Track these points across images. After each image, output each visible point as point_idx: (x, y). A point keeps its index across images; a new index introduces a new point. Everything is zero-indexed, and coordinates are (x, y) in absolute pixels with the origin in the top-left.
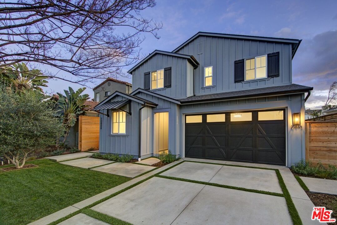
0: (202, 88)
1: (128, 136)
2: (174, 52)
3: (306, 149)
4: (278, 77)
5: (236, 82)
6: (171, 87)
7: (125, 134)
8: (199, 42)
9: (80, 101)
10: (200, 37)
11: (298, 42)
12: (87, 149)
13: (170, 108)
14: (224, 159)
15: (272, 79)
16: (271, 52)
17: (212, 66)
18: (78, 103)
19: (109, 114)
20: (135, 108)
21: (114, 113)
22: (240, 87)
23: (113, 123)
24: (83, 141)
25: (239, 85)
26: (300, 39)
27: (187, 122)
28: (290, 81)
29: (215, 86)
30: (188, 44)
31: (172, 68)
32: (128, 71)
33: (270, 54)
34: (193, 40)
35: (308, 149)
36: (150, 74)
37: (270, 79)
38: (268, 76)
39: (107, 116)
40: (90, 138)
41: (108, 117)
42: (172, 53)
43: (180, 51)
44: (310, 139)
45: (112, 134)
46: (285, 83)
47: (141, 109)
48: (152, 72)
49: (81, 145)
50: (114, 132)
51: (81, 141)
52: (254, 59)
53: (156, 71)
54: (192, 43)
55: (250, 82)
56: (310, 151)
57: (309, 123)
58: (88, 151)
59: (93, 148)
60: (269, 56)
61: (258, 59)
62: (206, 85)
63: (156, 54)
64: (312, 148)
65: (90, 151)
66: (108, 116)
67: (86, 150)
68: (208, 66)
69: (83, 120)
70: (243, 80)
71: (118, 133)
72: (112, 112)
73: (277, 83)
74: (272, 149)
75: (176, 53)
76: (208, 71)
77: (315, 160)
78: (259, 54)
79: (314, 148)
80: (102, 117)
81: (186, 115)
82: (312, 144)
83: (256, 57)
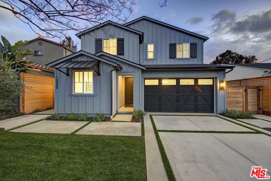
0: (146, 59)
1: (96, 96)
2: (125, 25)
3: (226, 103)
4: (196, 58)
5: (170, 58)
6: (124, 55)
7: (93, 94)
8: (143, 24)
9: (20, 56)
10: (144, 20)
11: (207, 39)
12: (31, 111)
13: (135, 72)
14: (176, 111)
15: (193, 59)
16: (192, 42)
17: (154, 44)
18: (18, 58)
19: (69, 74)
20: (104, 69)
21: (76, 73)
22: (172, 62)
23: (74, 83)
24: (26, 102)
25: (172, 60)
26: (208, 37)
27: (145, 84)
28: (202, 62)
29: (156, 59)
30: (134, 23)
31: (124, 39)
32: (76, 34)
33: (192, 43)
34: (139, 21)
35: (227, 102)
36: (102, 40)
37: (191, 59)
38: (191, 57)
39: (66, 75)
40: (34, 98)
41: (67, 77)
42: (123, 25)
43: (131, 25)
44: (228, 96)
45: (73, 94)
46: (200, 63)
47: (112, 71)
48: (103, 40)
49: (24, 107)
50: (75, 92)
51: (23, 102)
52: (182, 45)
53: (109, 39)
54: (138, 23)
55: (179, 59)
56: (228, 103)
57: (228, 87)
58: (33, 113)
59: (39, 109)
60: (191, 44)
61: (184, 45)
62: (149, 58)
63: (109, 24)
64: (229, 102)
65: (36, 112)
66: (68, 75)
67: (29, 112)
68: (151, 43)
69: (25, 78)
70: (175, 57)
71: (82, 93)
72: (73, 71)
73: (195, 62)
74: (206, 103)
75: (126, 26)
76: (151, 48)
77: (230, 108)
78: (185, 42)
79: (230, 101)
80: (58, 76)
81: (145, 79)
82: (229, 100)
83: (183, 44)
